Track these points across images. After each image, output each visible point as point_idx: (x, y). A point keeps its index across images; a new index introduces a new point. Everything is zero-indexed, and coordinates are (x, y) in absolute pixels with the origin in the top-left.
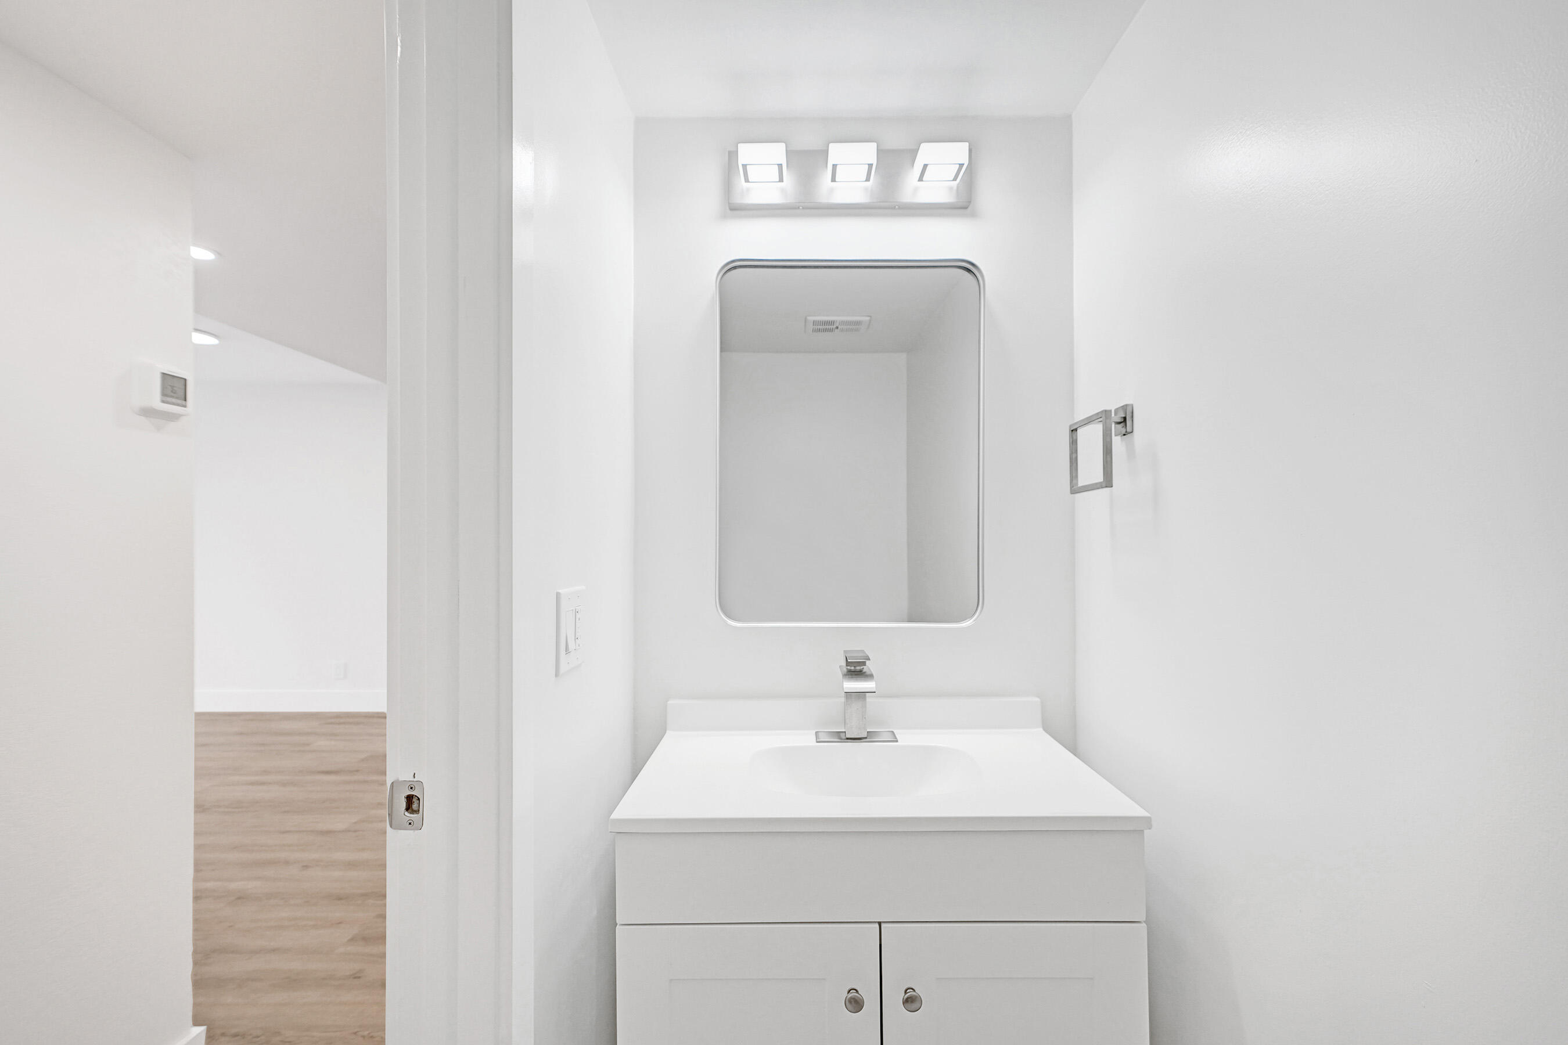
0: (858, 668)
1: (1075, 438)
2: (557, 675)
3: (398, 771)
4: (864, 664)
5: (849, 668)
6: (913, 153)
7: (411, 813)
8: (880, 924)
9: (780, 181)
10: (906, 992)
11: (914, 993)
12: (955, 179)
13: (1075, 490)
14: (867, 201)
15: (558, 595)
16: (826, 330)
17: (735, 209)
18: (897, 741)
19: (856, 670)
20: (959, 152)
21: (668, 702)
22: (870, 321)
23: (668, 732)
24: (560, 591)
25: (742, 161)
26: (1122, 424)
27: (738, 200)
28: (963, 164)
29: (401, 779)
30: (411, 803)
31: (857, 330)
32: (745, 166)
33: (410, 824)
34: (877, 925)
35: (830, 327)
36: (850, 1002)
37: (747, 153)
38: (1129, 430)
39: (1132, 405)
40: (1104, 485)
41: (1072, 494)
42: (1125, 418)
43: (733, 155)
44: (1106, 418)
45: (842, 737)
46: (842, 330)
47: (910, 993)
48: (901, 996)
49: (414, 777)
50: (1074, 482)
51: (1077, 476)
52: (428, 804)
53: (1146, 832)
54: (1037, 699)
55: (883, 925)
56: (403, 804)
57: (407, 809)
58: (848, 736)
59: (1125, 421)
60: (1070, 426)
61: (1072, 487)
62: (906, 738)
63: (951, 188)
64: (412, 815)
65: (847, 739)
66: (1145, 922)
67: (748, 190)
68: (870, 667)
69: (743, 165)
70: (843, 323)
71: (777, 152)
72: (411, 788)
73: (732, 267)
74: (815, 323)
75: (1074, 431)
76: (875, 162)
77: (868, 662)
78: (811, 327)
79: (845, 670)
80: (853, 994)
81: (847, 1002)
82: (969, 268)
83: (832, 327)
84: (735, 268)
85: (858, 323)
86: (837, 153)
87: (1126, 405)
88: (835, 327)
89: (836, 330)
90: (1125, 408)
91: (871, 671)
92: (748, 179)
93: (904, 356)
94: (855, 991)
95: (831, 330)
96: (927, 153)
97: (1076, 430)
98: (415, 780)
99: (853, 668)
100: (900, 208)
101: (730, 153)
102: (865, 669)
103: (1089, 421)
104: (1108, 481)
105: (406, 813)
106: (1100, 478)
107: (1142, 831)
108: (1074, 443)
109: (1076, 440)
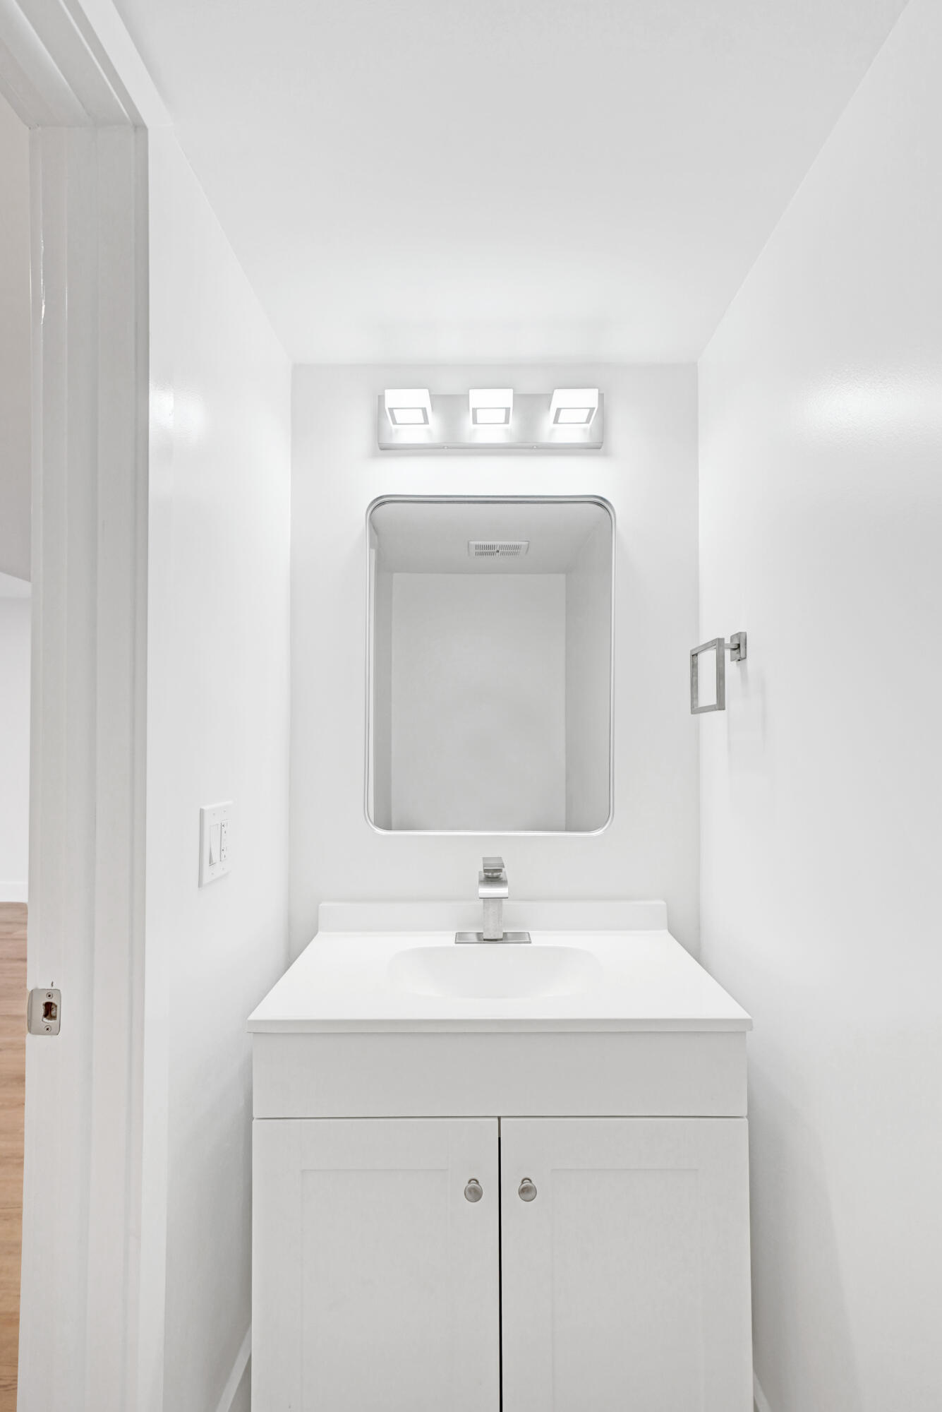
0: (495, 874)
1: (695, 662)
2: (200, 884)
3: (37, 979)
4: (500, 870)
5: (487, 874)
6: (549, 397)
7: (49, 1019)
8: (499, 1118)
9: (424, 424)
10: (522, 1182)
11: (530, 1184)
12: (588, 422)
13: (696, 710)
14: (507, 442)
15: (202, 812)
16: (486, 554)
17: (385, 449)
18: (530, 942)
19: (493, 877)
20: (589, 398)
21: (321, 905)
22: (528, 545)
23: (319, 933)
24: (204, 808)
25: (388, 404)
26: (737, 651)
27: (387, 441)
28: (594, 408)
29: (40, 987)
30: (49, 1009)
31: (515, 554)
32: (391, 410)
33: (47, 1029)
34: (496, 1120)
35: (491, 551)
36: (470, 1191)
37: (393, 398)
38: (742, 656)
39: (746, 633)
40: (717, 708)
41: (692, 713)
42: (739, 645)
43: (381, 399)
44: (720, 645)
45: (482, 939)
46: (503, 553)
47: (527, 1183)
48: (518, 1185)
49: (52, 985)
50: (695, 702)
51: (697, 698)
52: (65, 1011)
53: (748, 1033)
54: (664, 903)
55: (502, 1120)
56: (42, 1011)
57: (45, 1016)
58: (485, 938)
59: (739, 647)
60: (691, 651)
61: (692, 707)
62: (539, 939)
63: (585, 430)
64: (50, 1021)
65: (484, 940)
66: (747, 1117)
67: (397, 431)
68: (507, 873)
69: (389, 409)
70: (502, 547)
71: (421, 397)
72: (49, 996)
73: (380, 502)
74: (477, 547)
75: (694, 656)
76: (511, 406)
77: (504, 870)
78: (473, 551)
79: (483, 875)
80: (473, 1184)
81: (467, 1193)
82: (601, 503)
83: (493, 551)
84: (383, 503)
85: (517, 547)
86: (478, 398)
87: (740, 633)
88: (496, 550)
89: (497, 554)
90: (738, 635)
91: (506, 876)
92: (395, 421)
93: (562, 577)
94: (475, 1182)
95: (493, 554)
96: (561, 398)
97: (697, 655)
98: (53, 988)
99: (490, 874)
100: (538, 448)
101: (379, 396)
102: (502, 875)
103: (706, 647)
104: (721, 705)
105: (45, 1020)
106: (713, 701)
107: (744, 1033)
108: (694, 666)
109: (697, 664)
